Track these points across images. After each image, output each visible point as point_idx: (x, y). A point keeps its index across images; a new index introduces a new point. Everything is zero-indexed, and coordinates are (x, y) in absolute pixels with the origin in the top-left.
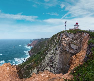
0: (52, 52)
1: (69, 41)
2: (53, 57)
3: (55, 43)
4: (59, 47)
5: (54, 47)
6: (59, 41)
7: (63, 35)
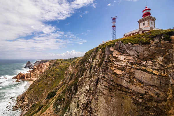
0: (88, 88)
1: (129, 62)
2: (90, 102)
3: (93, 68)
4: (104, 77)
5: (91, 77)
6: (104, 63)
7: (112, 49)
